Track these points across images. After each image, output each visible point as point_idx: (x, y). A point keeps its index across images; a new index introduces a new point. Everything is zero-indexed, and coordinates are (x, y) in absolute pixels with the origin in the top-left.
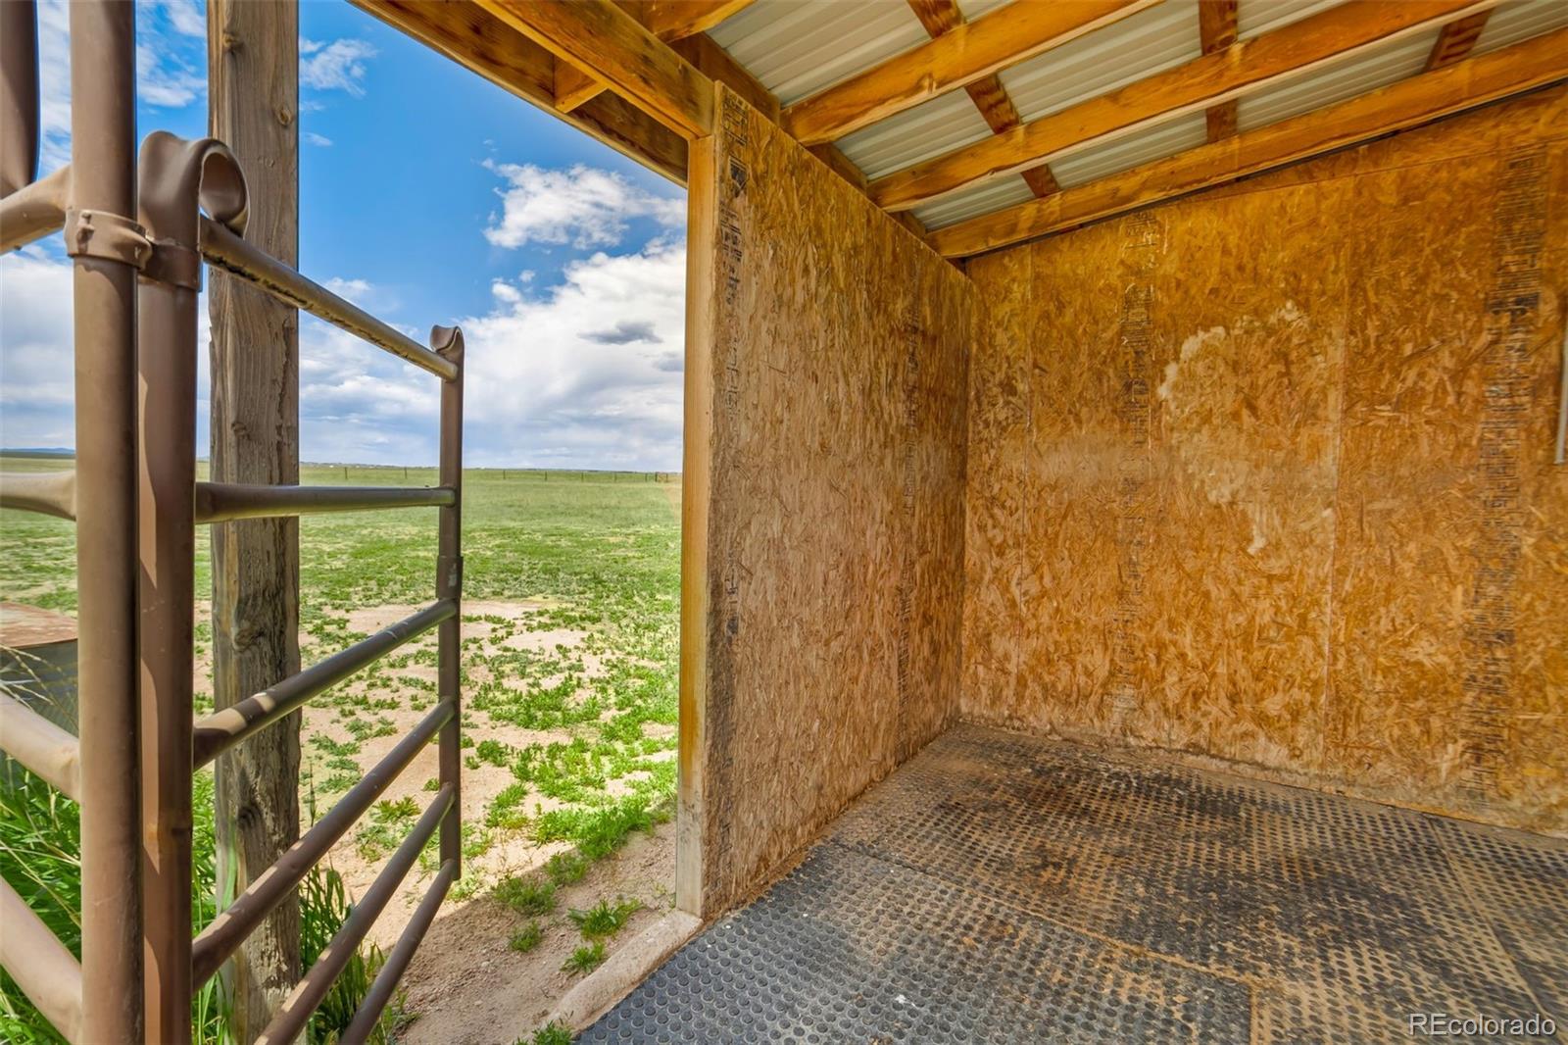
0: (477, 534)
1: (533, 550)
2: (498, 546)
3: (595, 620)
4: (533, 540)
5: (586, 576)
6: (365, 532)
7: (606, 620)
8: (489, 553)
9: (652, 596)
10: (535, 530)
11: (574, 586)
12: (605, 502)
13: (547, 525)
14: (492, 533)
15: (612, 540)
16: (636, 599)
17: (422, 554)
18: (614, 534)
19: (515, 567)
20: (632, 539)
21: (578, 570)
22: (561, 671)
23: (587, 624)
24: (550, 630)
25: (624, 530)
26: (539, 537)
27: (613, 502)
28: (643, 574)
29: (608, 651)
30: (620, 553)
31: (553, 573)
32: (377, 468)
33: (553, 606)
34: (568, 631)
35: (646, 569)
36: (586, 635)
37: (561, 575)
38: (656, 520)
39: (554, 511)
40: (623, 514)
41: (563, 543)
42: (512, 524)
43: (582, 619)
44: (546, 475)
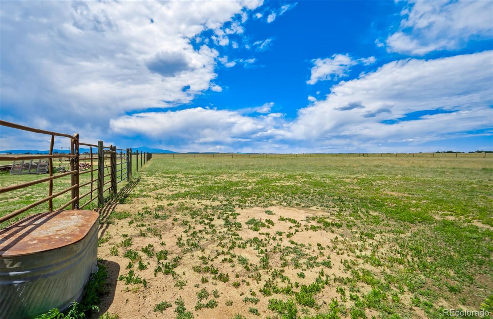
0: (297, 177)
1: (316, 184)
2: (303, 182)
3: (339, 226)
4: (316, 180)
5: (336, 198)
6: (263, 175)
7: (344, 227)
8: (300, 185)
9: (367, 212)
10: (317, 176)
11: (330, 203)
12: (344, 164)
13: (322, 174)
14: (303, 176)
15: (347, 180)
16: (359, 213)
17: (277, 184)
18: (348, 178)
19: (308, 191)
20: (355, 181)
21: (332, 194)
22: (318, 265)
23: (334, 228)
24: (316, 230)
25: (352, 176)
26: (318, 178)
27: (347, 165)
28: (362, 199)
29: (346, 254)
30: (351, 187)
31: (322, 195)
32: (276, 154)
33: (320, 214)
34: (324, 232)
35: (363, 196)
36: (333, 236)
37: (326, 196)
38: (365, 172)
39: (326, 168)
40: (351, 169)
41: (328, 181)
42: (310, 173)
43: (333, 225)
44: (324, 155)
